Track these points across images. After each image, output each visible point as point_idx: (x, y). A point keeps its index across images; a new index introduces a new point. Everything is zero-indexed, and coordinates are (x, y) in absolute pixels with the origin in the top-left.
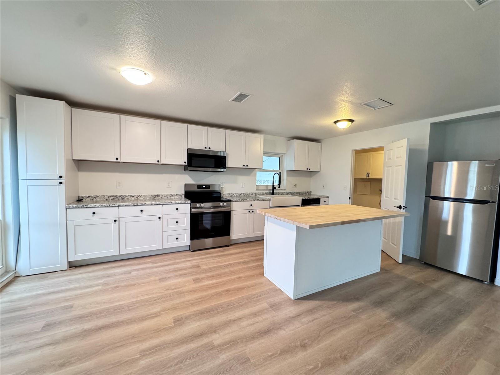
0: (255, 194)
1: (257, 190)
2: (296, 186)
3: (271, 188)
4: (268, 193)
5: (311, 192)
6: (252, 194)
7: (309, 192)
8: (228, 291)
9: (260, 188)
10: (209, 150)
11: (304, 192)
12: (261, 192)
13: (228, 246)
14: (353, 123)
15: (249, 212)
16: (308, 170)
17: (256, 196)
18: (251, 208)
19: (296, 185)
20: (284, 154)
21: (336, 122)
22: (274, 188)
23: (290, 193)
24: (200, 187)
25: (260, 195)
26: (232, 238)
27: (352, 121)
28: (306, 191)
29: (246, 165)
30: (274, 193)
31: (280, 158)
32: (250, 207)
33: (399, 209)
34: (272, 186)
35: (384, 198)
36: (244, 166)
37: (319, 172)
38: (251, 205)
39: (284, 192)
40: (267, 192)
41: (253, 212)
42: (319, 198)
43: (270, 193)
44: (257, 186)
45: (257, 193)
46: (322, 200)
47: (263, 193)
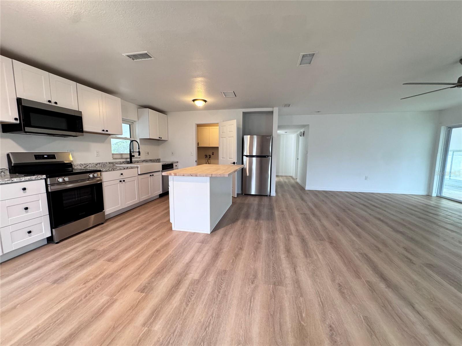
0: (113, 163)
1: (114, 159)
2: (148, 154)
3: (129, 157)
4: (125, 161)
5: (160, 159)
6: (110, 163)
7: (158, 159)
8: (157, 251)
9: (115, 157)
10: (55, 105)
12: (118, 161)
13: (102, 224)
14: (206, 103)
15: (121, 181)
16: (160, 139)
17: (113, 165)
18: (122, 177)
20: (135, 121)
21: (194, 100)
22: (131, 156)
23: (144, 160)
24: (38, 156)
25: (117, 164)
26: (106, 213)
27: (205, 101)
29: (105, 130)
30: (133, 161)
31: (130, 125)
32: (120, 176)
33: (233, 164)
34: (129, 155)
35: (221, 158)
37: (167, 140)
38: (122, 174)
39: (139, 160)
40: (124, 160)
41: (124, 181)
42: (173, 163)
43: (127, 161)
44: (113, 154)
45: (114, 162)
46: (174, 165)
47: (120, 162)
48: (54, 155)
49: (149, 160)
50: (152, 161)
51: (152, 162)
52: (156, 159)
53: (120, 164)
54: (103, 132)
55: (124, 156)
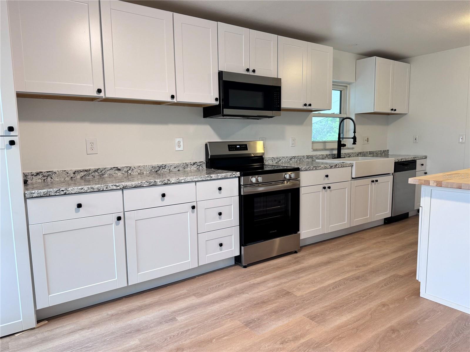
0: (311, 157)
1: (314, 150)
2: (368, 142)
3: (336, 146)
4: (330, 155)
5: (388, 150)
6: (308, 157)
7: (386, 151)
9: (316, 146)
10: (252, 74)
11: (379, 151)
12: (321, 154)
13: (296, 252)
15: (324, 188)
16: (393, 112)
17: (313, 160)
18: (327, 181)
19: (368, 139)
20: (349, 84)
22: (340, 145)
23: (360, 153)
24: (232, 147)
25: (318, 159)
26: (302, 237)
28: (382, 150)
29: (308, 104)
30: (341, 155)
31: (341, 91)
32: (324, 179)
36: (305, 105)
37: (406, 114)
38: (327, 176)
39: (352, 153)
40: (328, 153)
41: (329, 188)
43: (332, 155)
44: (313, 143)
45: (314, 156)
46: (418, 163)
47: (323, 155)
48: (246, 145)
49: (369, 153)
50: (373, 154)
51: (373, 156)
52: (381, 151)
53: (323, 159)
54: (305, 107)
55: (329, 146)
